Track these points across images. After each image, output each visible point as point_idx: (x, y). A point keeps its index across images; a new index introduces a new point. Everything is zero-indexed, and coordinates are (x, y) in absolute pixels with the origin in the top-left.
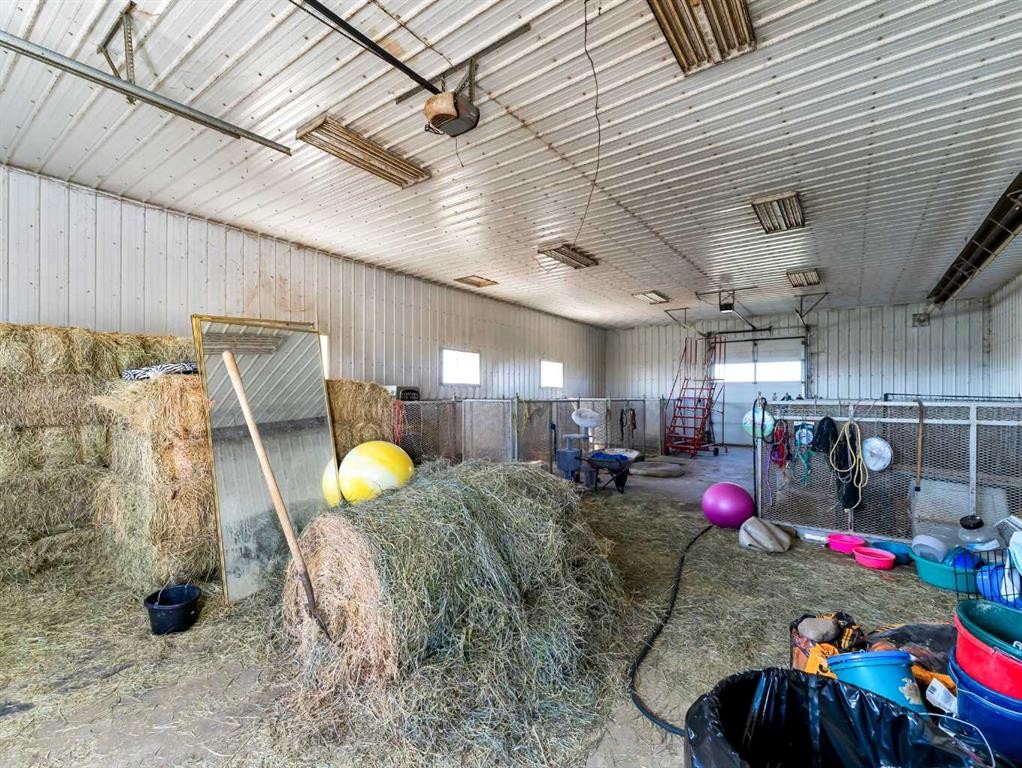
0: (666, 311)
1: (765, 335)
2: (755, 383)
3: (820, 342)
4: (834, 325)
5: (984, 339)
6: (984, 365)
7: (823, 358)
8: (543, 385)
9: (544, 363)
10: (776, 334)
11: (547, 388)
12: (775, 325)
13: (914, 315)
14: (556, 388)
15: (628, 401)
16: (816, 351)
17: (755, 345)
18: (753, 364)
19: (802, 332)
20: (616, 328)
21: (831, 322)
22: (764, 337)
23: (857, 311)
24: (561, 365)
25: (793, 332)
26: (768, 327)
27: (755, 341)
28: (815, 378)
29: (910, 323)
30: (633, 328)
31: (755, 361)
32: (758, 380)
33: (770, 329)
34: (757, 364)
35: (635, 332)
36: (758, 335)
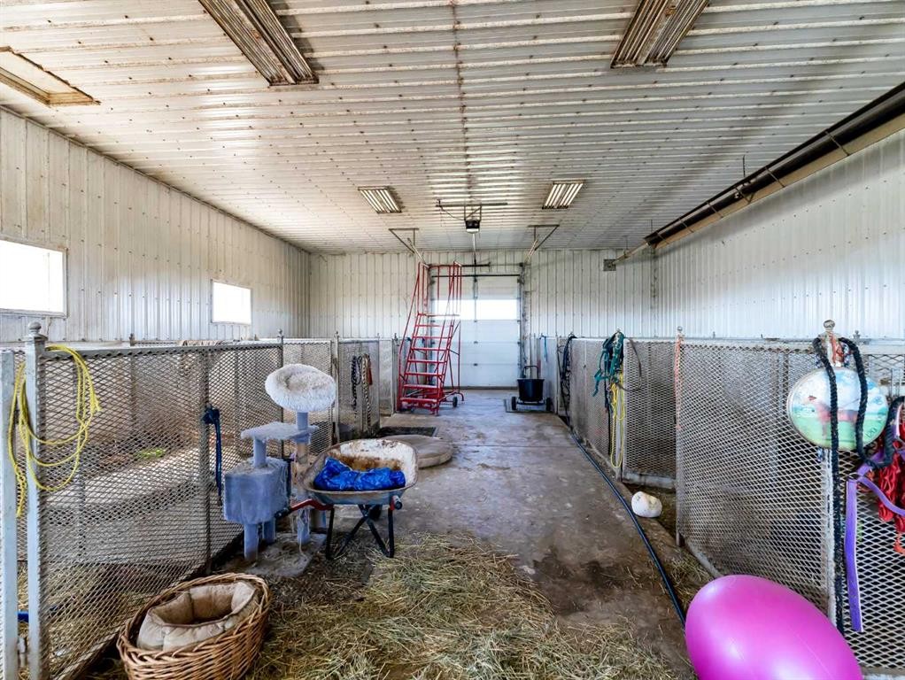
0: (391, 230)
1: (485, 271)
2: (475, 321)
3: (533, 280)
4: (544, 265)
5: (651, 285)
6: (651, 308)
7: (535, 297)
8: (216, 319)
9: (219, 288)
10: (494, 270)
11: (224, 324)
12: (494, 262)
13: (605, 260)
14: (239, 325)
15: (361, 342)
16: (529, 290)
17: (475, 281)
18: (473, 301)
19: (517, 270)
20: (321, 251)
21: (542, 262)
22: (484, 273)
23: (563, 253)
24: (247, 292)
25: (509, 270)
26: (487, 263)
27: (475, 276)
28: (528, 316)
29: (602, 267)
30: (343, 254)
31: (475, 298)
32: (478, 318)
33: (488, 265)
34: (478, 301)
35: (347, 259)
36: (478, 271)
